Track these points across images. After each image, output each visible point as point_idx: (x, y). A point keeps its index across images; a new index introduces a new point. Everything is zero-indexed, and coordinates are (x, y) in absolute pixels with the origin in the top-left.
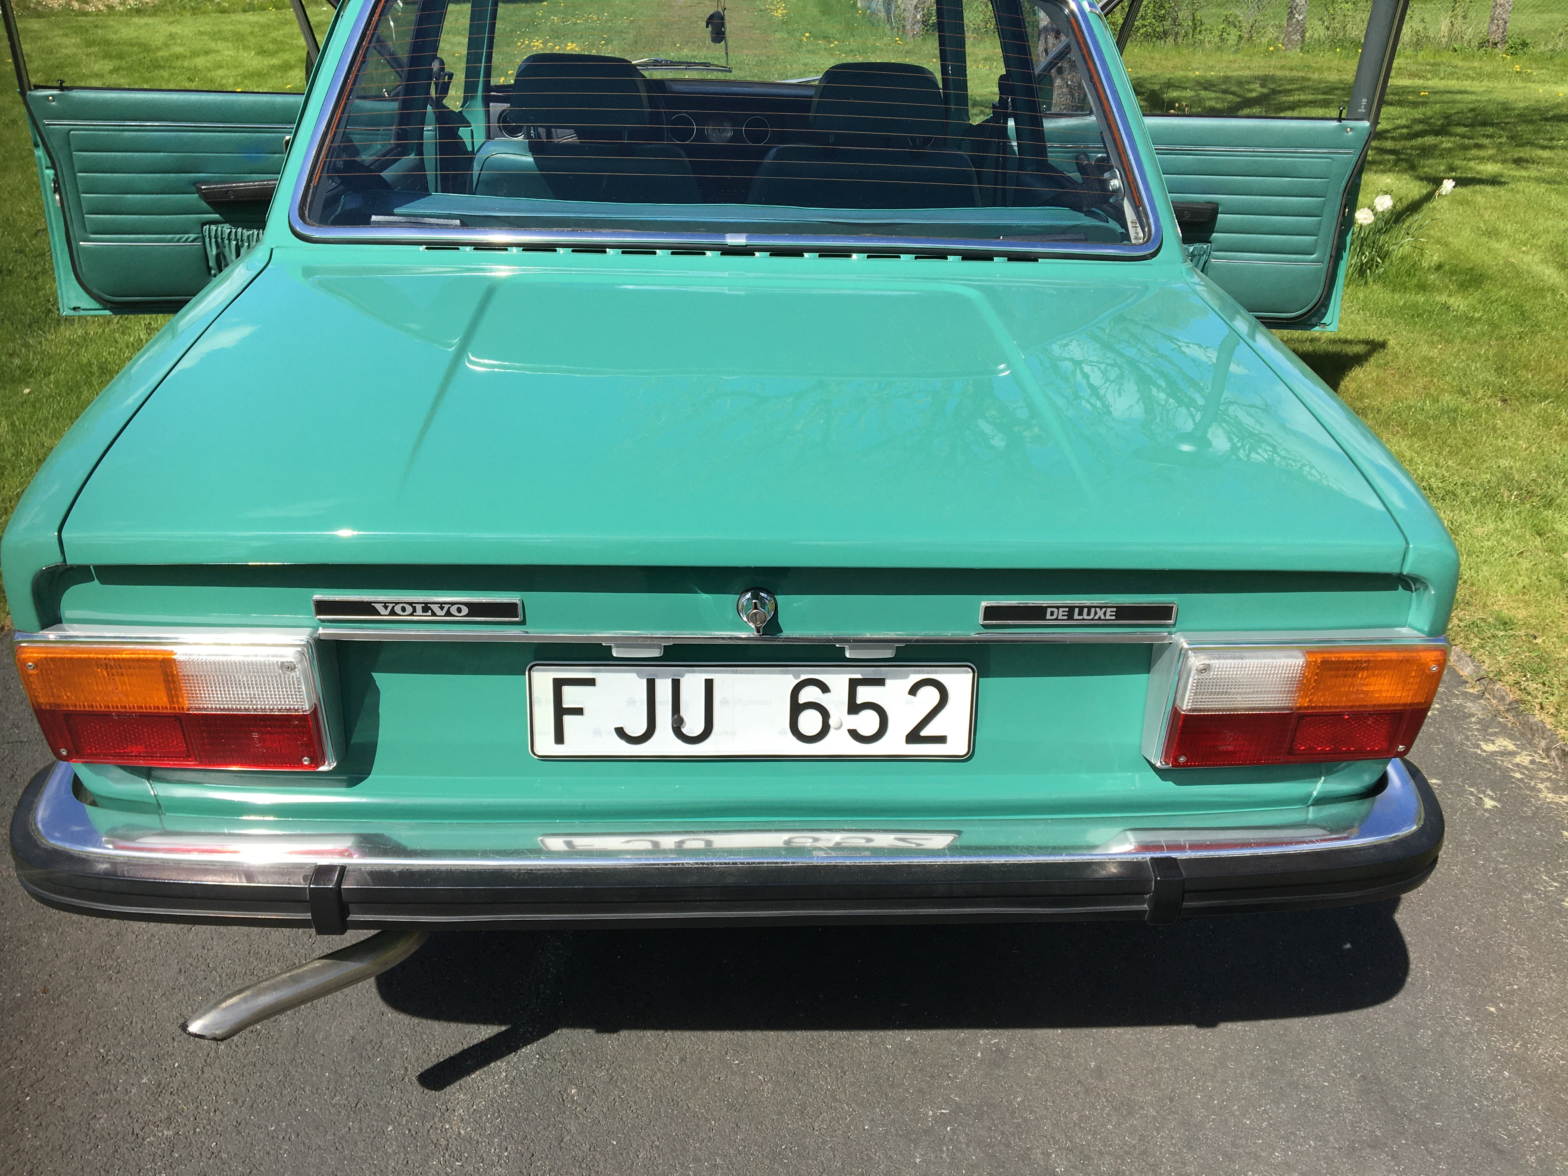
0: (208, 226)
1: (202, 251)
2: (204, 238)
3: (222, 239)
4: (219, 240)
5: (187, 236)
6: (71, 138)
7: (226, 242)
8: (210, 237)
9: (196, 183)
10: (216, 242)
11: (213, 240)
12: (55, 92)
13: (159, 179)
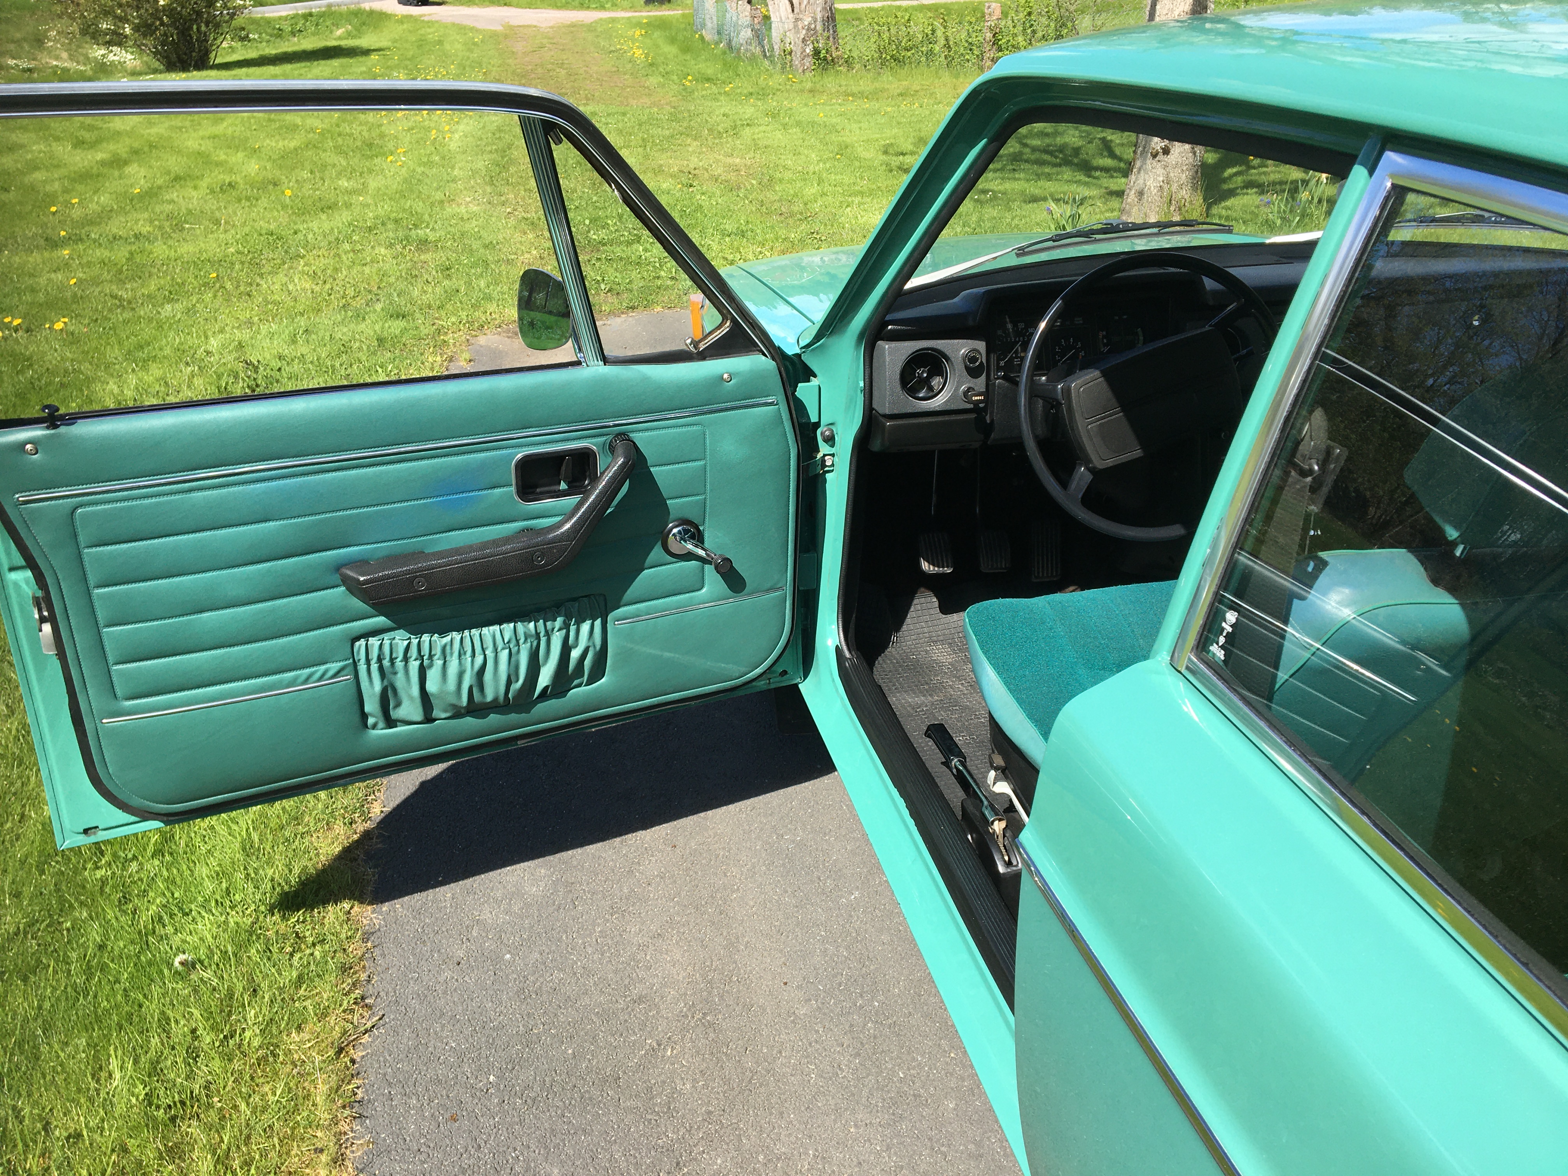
0: (362, 642)
1: (354, 690)
2: (355, 664)
3: (392, 660)
4: (386, 663)
5: (323, 668)
6: (78, 523)
7: (399, 664)
8: (368, 661)
9: (338, 567)
10: (381, 669)
11: (374, 667)
12: (37, 432)
13: (269, 571)
